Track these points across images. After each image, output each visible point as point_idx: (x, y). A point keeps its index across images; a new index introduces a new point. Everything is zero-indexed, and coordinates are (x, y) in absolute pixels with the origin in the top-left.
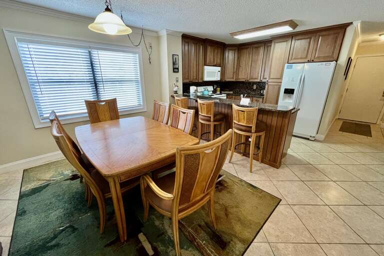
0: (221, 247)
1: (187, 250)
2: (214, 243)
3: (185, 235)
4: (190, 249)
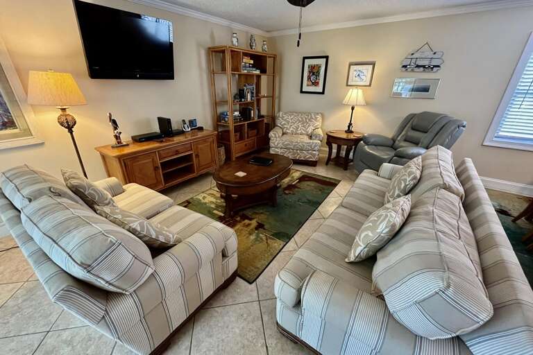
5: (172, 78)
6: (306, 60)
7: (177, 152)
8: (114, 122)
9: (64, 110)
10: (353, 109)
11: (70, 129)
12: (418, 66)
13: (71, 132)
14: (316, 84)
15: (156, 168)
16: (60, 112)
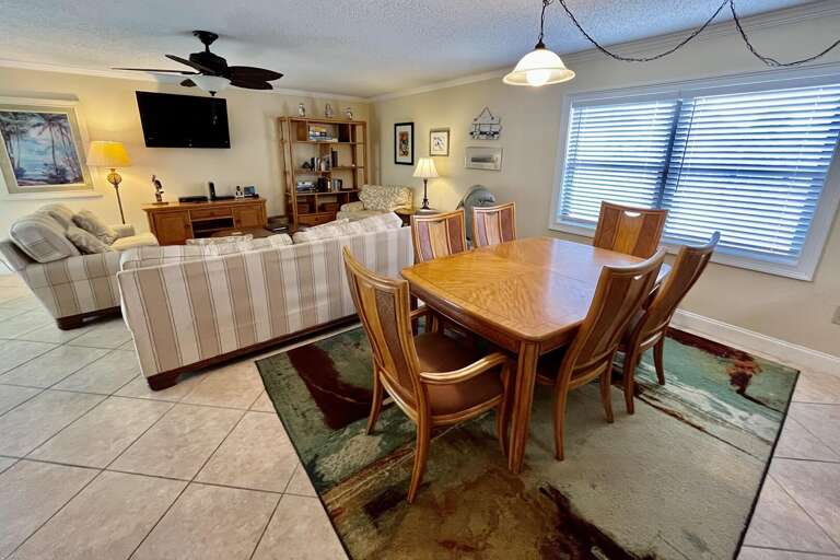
0: (371, 503)
1: (380, 444)
2: (381, 493)
3: (405, 443)
4: (379, 450)
5: (228, 146)
6: (398, 128)
7: (212, 215)
8: (158, 183)
9: (113, 170)
10: (426, 182)
11: (116, 184)
12: (481, 133)
13: (117, 188)
14: (405, 153)
15: (187, 226)
16: (110, 172)
